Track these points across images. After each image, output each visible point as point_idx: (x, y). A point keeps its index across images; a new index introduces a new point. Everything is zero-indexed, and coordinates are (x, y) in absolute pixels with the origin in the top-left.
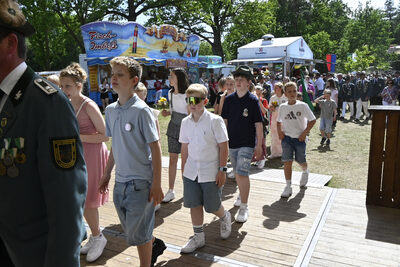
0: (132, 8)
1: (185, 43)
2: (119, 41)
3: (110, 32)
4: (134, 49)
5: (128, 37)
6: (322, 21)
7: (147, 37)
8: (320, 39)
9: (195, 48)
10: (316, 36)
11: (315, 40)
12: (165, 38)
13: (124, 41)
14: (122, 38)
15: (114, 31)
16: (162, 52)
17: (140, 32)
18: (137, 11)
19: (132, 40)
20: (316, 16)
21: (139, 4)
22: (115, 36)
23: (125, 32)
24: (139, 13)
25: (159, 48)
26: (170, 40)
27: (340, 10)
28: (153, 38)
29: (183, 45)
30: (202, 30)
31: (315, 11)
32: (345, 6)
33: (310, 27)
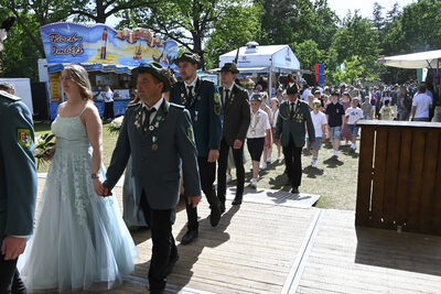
0: (100, 8)
1: (162, 49)
2: (85, 45)
3: (75, 35)
4: (103, 56)
5: (95, 41)
6: (309, 29)
7: (118, 42)
8: (308, 48)
9: (172, 54)
10: (303, 45)
11: (302, 49)
12: (138, 42)
13: (92, 46)
14: (88, 41)
15: (80, 34)
16: (135, 58)
17: (110, 35)
18: (106, 11)
19: (100, 44)
20: (302, 24)
21: (108, 4)
22: (81, 40)
23: (92, 35)
24: (109, 14)
25: (131, 55)
26: (144, 45)
27: (327, 17)
28: (125, 42)
29: (159, 52)
30: (180, 35)
31: (302, 18)
32: (333, 13)
33: (297, 35)
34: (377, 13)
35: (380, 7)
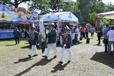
0: (16, 1)
4: (3, 17)
7: (10, 12)
8: (94, 15)
9: (36, 17)
10: (92, 14)
11: (92, 16)
12: (20, 12)
17: (6, 9)
19: (1, 12)
25: (17, 16)
29: (29, 16)
32: (104, 4)
33: (90, 11)
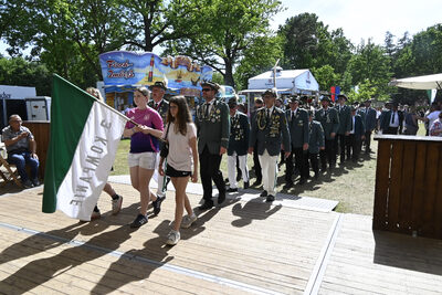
0: (148, 39)
1: (199, 73)
2: (136, 70)
3: (127, 62)
4: (150, 79)
5: (144, 67)
6: (326, 55)
7: (162, 67)
8: (325, 72)
9: (208, 78)
10: (321, 70)
11: (320, 73)
12: (179, 69)
13: (140, 71)
14: (138, 67)
15: (132, 61)
16: (176, 81)
17: (156, 61)
18: (153, 42)
19: (148, 69)
20: (321, 51)
21: (155, 35)
22: (132, 65)
23: (141, 62)
24: (156, 44)
25: (174, 78)
26: (184, 70)
27: (343, 45)
28: (168, 68)
29: (196, 76)
30: (215, 61)
31: (320, 46)
32: (348, 42)
33: (315, 61)
34: (388, 41)
35: (391, 36)
